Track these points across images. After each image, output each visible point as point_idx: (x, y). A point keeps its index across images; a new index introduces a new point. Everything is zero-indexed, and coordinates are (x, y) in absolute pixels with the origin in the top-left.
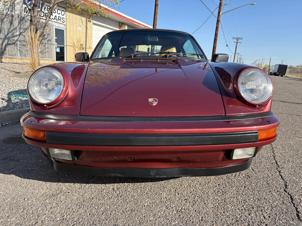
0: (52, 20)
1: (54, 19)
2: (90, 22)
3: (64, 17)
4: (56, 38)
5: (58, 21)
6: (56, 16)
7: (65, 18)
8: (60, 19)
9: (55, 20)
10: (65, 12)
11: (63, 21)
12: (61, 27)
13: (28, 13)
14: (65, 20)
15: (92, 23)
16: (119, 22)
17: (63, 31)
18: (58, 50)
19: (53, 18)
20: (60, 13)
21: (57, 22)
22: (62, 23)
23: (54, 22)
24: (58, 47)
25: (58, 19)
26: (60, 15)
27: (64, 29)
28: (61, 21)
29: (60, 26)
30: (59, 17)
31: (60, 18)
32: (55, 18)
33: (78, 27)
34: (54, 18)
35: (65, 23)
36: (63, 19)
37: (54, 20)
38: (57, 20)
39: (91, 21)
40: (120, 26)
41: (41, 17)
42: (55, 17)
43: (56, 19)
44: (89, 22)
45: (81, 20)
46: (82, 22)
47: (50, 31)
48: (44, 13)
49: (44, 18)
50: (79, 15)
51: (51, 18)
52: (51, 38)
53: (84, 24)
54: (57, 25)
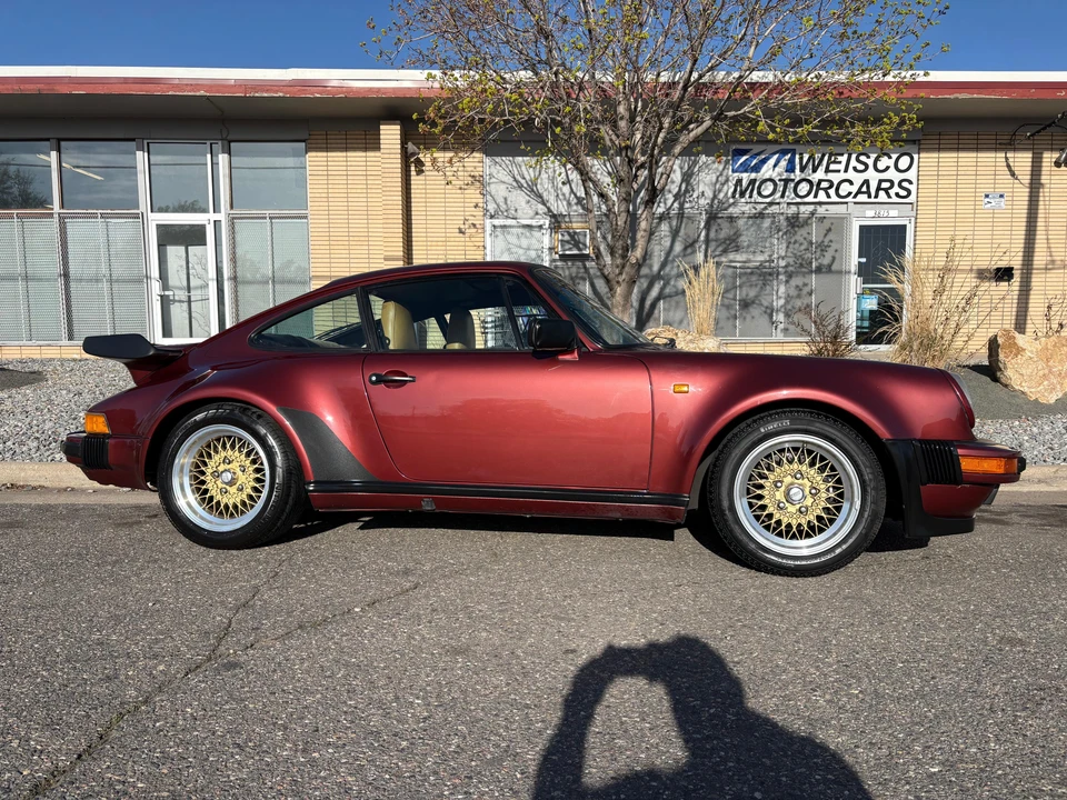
0: (850, 199)
1: (859, 192)
3: (911, 174)
4: (864, 260)
5: (876, 197)
6: (866, 182)
7: (914, 181)
8: (886, 190)
9: (862, 198)
10: (916, 156)
11: (903, 193)
12: (891, 216)
13: (747, 196)
14: (913, 188)
17: (904, 227)
18: (870, 303)
19: (850, 193)
20: (888, 168)
21: (873, 200)
22: (895, 199)
23: (855, 203)
24: (867, 291)
25: (879, 189)
26: (892, 174)
27: (906, 222)
28: (893, 195)
29: (883, 214)
30: (881, 181)
31: (885, 185)
32: (864, 189)
33: (987, 200)
34: (854, 191)
35: (912, 198)
36: (905, 184)
37: (855, 197)
38: (873, 194)
41: (798, 200)
42: (862, 186)
43: (868, 193)
44: (1062, 169)
45: (1008, 166)
46: (1013, 174)
47: (831, 236)
48: (810, 182)
49: (810, 199)
50: (996, 150)
51: (842, 193)
52: (834, 258)
53: (1026, 179)
54: (870, 213)
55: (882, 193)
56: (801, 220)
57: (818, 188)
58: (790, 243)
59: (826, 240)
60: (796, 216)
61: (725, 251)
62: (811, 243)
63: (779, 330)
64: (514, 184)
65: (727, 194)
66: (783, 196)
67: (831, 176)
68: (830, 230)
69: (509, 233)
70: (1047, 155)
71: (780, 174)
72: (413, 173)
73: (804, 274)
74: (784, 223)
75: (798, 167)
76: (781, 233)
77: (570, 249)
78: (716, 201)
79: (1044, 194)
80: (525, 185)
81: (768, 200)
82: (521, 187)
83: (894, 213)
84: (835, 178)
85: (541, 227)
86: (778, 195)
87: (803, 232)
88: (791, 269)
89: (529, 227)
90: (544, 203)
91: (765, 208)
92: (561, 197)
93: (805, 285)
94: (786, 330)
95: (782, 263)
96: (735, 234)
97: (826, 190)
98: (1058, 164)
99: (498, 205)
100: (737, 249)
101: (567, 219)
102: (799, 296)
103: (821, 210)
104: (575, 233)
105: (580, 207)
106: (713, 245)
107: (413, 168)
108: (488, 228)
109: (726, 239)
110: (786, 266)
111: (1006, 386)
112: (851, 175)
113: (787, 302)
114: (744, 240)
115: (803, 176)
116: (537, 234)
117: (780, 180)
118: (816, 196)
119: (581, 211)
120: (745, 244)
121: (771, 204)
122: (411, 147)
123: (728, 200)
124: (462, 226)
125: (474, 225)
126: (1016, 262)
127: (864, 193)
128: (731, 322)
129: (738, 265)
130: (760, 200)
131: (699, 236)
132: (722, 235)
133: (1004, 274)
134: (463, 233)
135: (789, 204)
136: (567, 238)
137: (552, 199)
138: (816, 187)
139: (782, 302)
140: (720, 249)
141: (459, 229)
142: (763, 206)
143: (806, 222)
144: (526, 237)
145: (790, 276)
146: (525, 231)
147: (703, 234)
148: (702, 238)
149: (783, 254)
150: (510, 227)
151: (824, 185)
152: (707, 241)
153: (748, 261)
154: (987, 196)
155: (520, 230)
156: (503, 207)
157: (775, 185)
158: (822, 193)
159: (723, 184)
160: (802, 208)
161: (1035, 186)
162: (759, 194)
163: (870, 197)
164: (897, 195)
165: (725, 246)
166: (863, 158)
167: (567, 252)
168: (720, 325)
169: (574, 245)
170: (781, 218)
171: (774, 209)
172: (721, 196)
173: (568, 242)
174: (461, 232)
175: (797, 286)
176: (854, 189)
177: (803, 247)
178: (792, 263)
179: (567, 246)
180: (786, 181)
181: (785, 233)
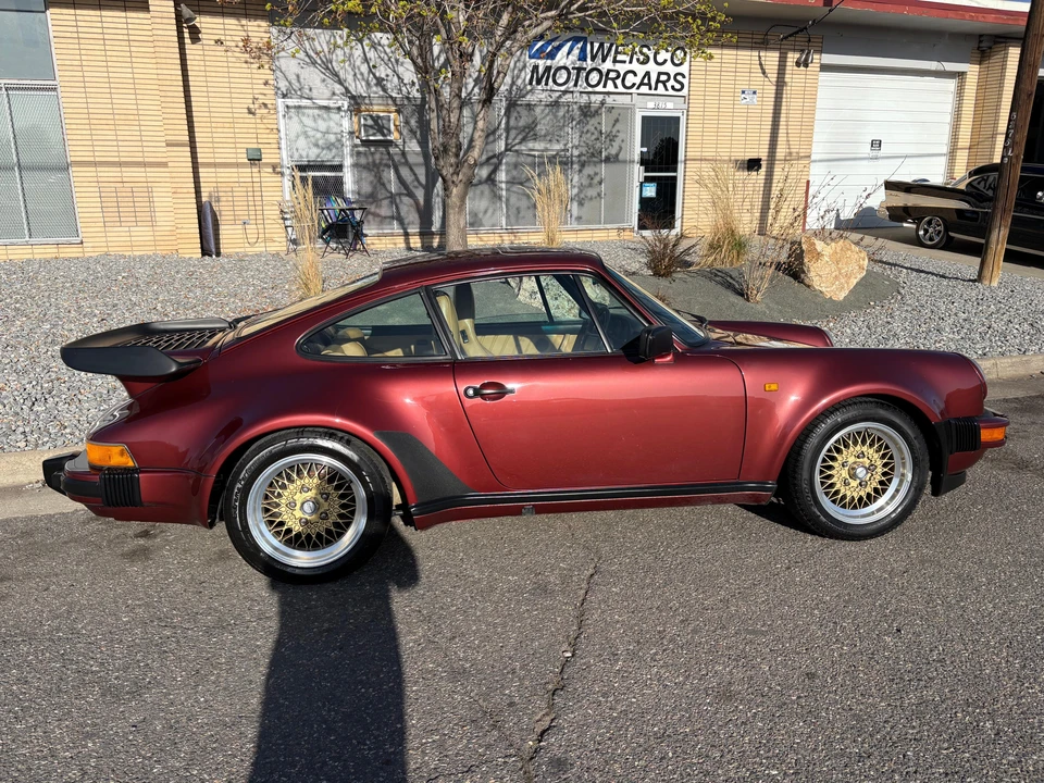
0: (633, 90)
1: (642, 84)
2: (806, 66)
3: (684, 69)
4: (645, 150)
5: (656, 89)
6: (648, 74)
7: (687, 75)
8: (664, 83)
9: (644, 89)
10: (688, 51)
11: (678, 86)
12: (668, 107)
13: (543, 83)
14: (685, 81)
15: (814, 67)
16: (981, 36)
17: (677, 119)
18: (650, 191)
19: (634, 84)
20: (665, 61)
21: (653, 92)
22: (671, 92)
23: (639, 94)
24: (648, 180)
25: (658, 81)
26: (669, 68)
27: (680, 115)
28: (669, 88)
29: (662, 105)
30: (660, 74)
31: (663, 78)
32: (646, 81)
33: (743, 96)
34: (638, 82)
35: (685, 92)
36: (679, 78)
37: (638, 88)
38: (653, 86)
39: (806, 60)
40: (983, 52)
41: (590, 89)
42: (644, 77)
43: (649, 84)
44: (802, 68)
45: (761, 64)
46: (764, 73)
47: (618, 127)
48: (600, 72)
49: (600, 88)
50: (752, 48)
51: (628, 84)
52: (621, 148)
53: (774, 79)
54: (651, 105)
55: (660, 85)
56: (592, 109)
57: (607, 78)
58: (583, 132)
59: (614, 131)
60: (588, 106)
61: (524, 140)
62: (601, 133)
63: (573, 219)
64: (307, 59)
65: (524, 80)
66: (576, 85)
67: (618, 67)
68: (617, 121)
69: (304, 114)
70: (790, 55)
71: (573, 63)
72: (187, 41)
73: (595, 163)
74: (577, 113)
75: (589, 56)
76: (574, 123)
77: (374, 135)
78: (514, 88)
79: (787, 91)
80: (319, 62)
81: (563, 88)
82: (314, 63)
83: (670, 105)
84: (622, 68)
85: (339, 109)
86: (572, 83)
87: (593, 121)
88: (583, 158)
89: (327, 108)
90: (340, 83)
91: (560, 97)
92: (359, 76)
93: (596, 174)
94: (579, 218)
95: (576, 153)
96: (533, 122)
97: (613, 80)
98: (798, 64)
99: (290, 83)
100: (535, 138)
101: (367, 101)
102: (590, 185)
103: (609, 100)
104: (379, 117)
105: (380, 89)
106: (513, 133)
107: (186, 35)
108: (281, 109)
109: (525, 127)
110: (579, 156)
111: (809, 286)
112: (635, 66)
113: (580, 191)
114: (541, 128)
115: (594, 66)
116: (335, 116)
117: (573, 68)
118: (605, 86)
119: (381, 93)
120: (543, 133)
121: (565, 92)
122: (186, 11)
123: (525, 86)
124: (251, 106)
125: (265, 105)
126: (763, 154)
127: (645, 84)
128: (530, 212)
129: (536, 153)
130: (556, 88)
131: (500, 124)
132: (522, 123)
133: (753, 164)
134: (254, 114)
135: (581, 92)
136: (370, 122)
137: (350, 78)
138: (605, 77)
139: (575, 191)
140: (520, 137)
141: (248, 109)
142: (558, 94)
143: (597, 113)
144: (324, 119)
145: (583, 165)
146: (322, 112)
147: (504, 122)
148: (503, 126)
149: (577, 143)
150: (305, 107)
151: (612, 75)
152: (508, 130)
153: (546, 150)
154: (743, 92)
155: (316, 112)
156: (296, 85)
157: (569, 73)
158: (610, 83)
159: (520, 71)
160: (593, 98)
161: (780, 84)
162: (555, 82)
163: (650, 89)
164: (673, 87)
165: (524, 134)
166: (645, 50)
167: (371, 138)
168: (521, 215)
169: (378, 131)
170: (575, 107)
171: (568, 97)
172: (519, 82)
173: (371, 127)
174: (250, 112)
175: (589, 176)
176: (637, 80)
177: (594, 137)
178: (584, 152)
179: (371, 132)
180: (579, 70)
181: (579, 123)
